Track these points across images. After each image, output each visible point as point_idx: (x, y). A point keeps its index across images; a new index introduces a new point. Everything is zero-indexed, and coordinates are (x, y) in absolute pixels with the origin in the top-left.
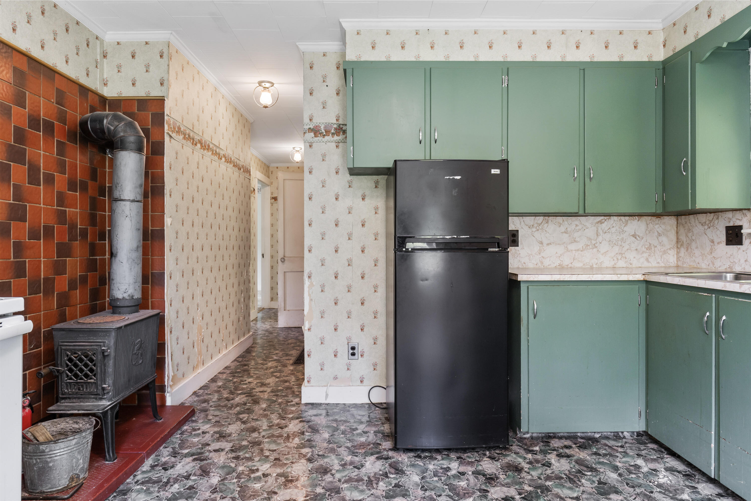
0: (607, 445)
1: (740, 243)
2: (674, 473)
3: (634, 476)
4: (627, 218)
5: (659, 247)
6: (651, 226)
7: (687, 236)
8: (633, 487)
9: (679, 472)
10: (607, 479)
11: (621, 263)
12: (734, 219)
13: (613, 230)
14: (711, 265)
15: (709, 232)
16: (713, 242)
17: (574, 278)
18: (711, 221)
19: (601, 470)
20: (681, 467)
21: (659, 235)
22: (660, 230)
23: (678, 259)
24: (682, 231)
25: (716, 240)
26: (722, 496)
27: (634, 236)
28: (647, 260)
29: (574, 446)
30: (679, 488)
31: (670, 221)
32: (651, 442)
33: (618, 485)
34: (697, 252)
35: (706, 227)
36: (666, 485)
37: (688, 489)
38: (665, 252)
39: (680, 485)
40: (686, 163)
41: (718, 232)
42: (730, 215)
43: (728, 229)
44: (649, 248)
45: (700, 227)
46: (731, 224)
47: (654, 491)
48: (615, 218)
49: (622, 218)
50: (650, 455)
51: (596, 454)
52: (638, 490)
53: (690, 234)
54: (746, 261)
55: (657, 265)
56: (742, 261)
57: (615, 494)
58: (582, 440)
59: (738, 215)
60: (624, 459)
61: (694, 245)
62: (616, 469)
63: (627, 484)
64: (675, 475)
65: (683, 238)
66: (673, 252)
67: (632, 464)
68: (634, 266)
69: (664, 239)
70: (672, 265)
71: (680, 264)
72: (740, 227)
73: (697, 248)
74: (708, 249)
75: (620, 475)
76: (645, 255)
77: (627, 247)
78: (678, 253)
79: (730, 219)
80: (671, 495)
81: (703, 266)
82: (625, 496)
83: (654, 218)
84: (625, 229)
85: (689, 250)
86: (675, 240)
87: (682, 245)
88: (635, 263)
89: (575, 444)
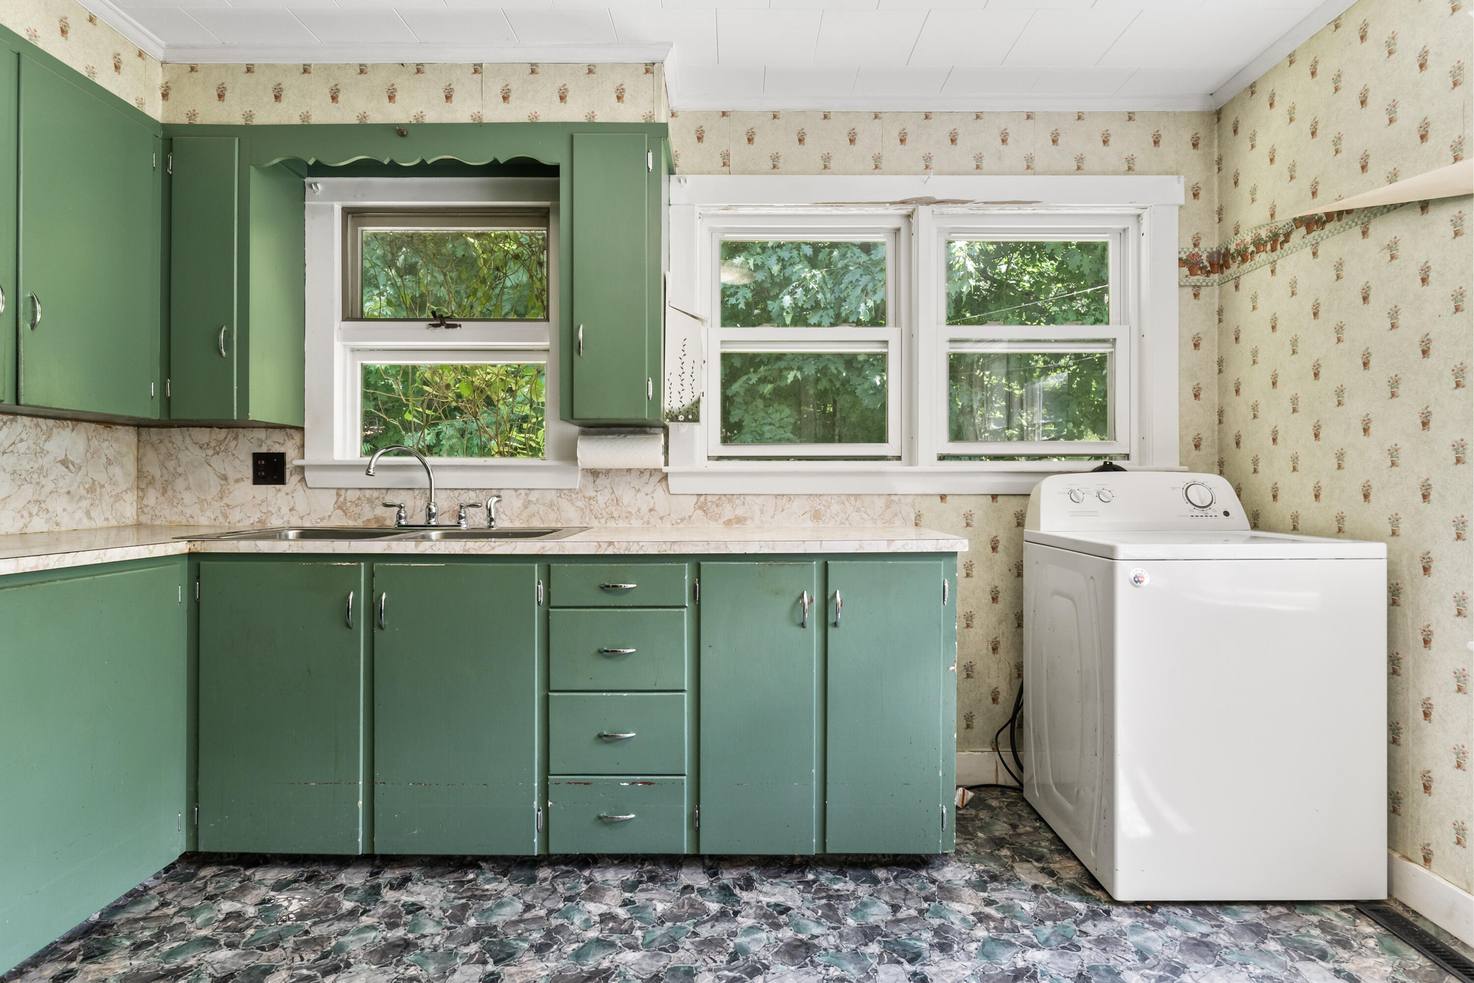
0: (136, 920)
1: (281, 480)
2: (291, 887)
3: (251, 931)
4: (51, 422)
5: (108, 487)
6: (95, 443)
7: (163, 466)
8: (274, 946)
9: (296, 881)
10: (223, 968)
11: (38, 524)
12: (269, 442)
13: (22, 447)
14: (221, 519)
15: (216, 461)
16: (225, 478)
17: (69, 561)
18: (221, 443)
19: (192, 962)
20: (289, 874)
21: (109, 462)
22: (110, 453)
23: (141, 510)
24: (150, 456)
25: (232, 475)
26: (378, 873)
27: (64, 463)
28: (88, 514)
29: (74, 965)
30: (325, 900)
31: (126, 437)
32: (199, 868)
33: (251, 961)
34: (188, 497)
35: (210, 452)
36: (306, 909)
37: (337, 894)
38: (118, 498)
39: (321, 897)
40: (229, 335)
41: (237, 462)
42: (261, 434)
43: (257, 457)
44: (91, 490)
45: (196, 451)
46: (264, 450)
47: (307, 928)
48: (26, 420)
49: (41, 421)
50: (226, 886)
51: (138, 947)
52: (290, 943)
53: (171, 465)
54: (291, 510)
55: (105, 524)
56: (285, 510)
57: (267, 977)
58: (75, 945)
59: (278, 435)
60: (199, 920)
61: (180, 484)
62: (210, 943)
63: (263, 949)
64: (297, 889)
65: (154, 470)
66: (131, 497)
67: (221, 917)
68: (63, 529)
69: (116, 470)
70: (129, 522)
71: (144, 519)
72: (281, 457)
73: (188, 488)
74: (215, 491)
75: (231, 945)
76: (85, 504)
77: (50, 487)
78: (140, 499)
79: (261, 442)
80: (331, 916)
81: (203, 521)
82: (286, 967)
83: (100, 428)
84: (48, 446)
85: (170, 493)
86: (134, 473)
87: (151, 483)
88: (67, 523)
89: (72, 959)
